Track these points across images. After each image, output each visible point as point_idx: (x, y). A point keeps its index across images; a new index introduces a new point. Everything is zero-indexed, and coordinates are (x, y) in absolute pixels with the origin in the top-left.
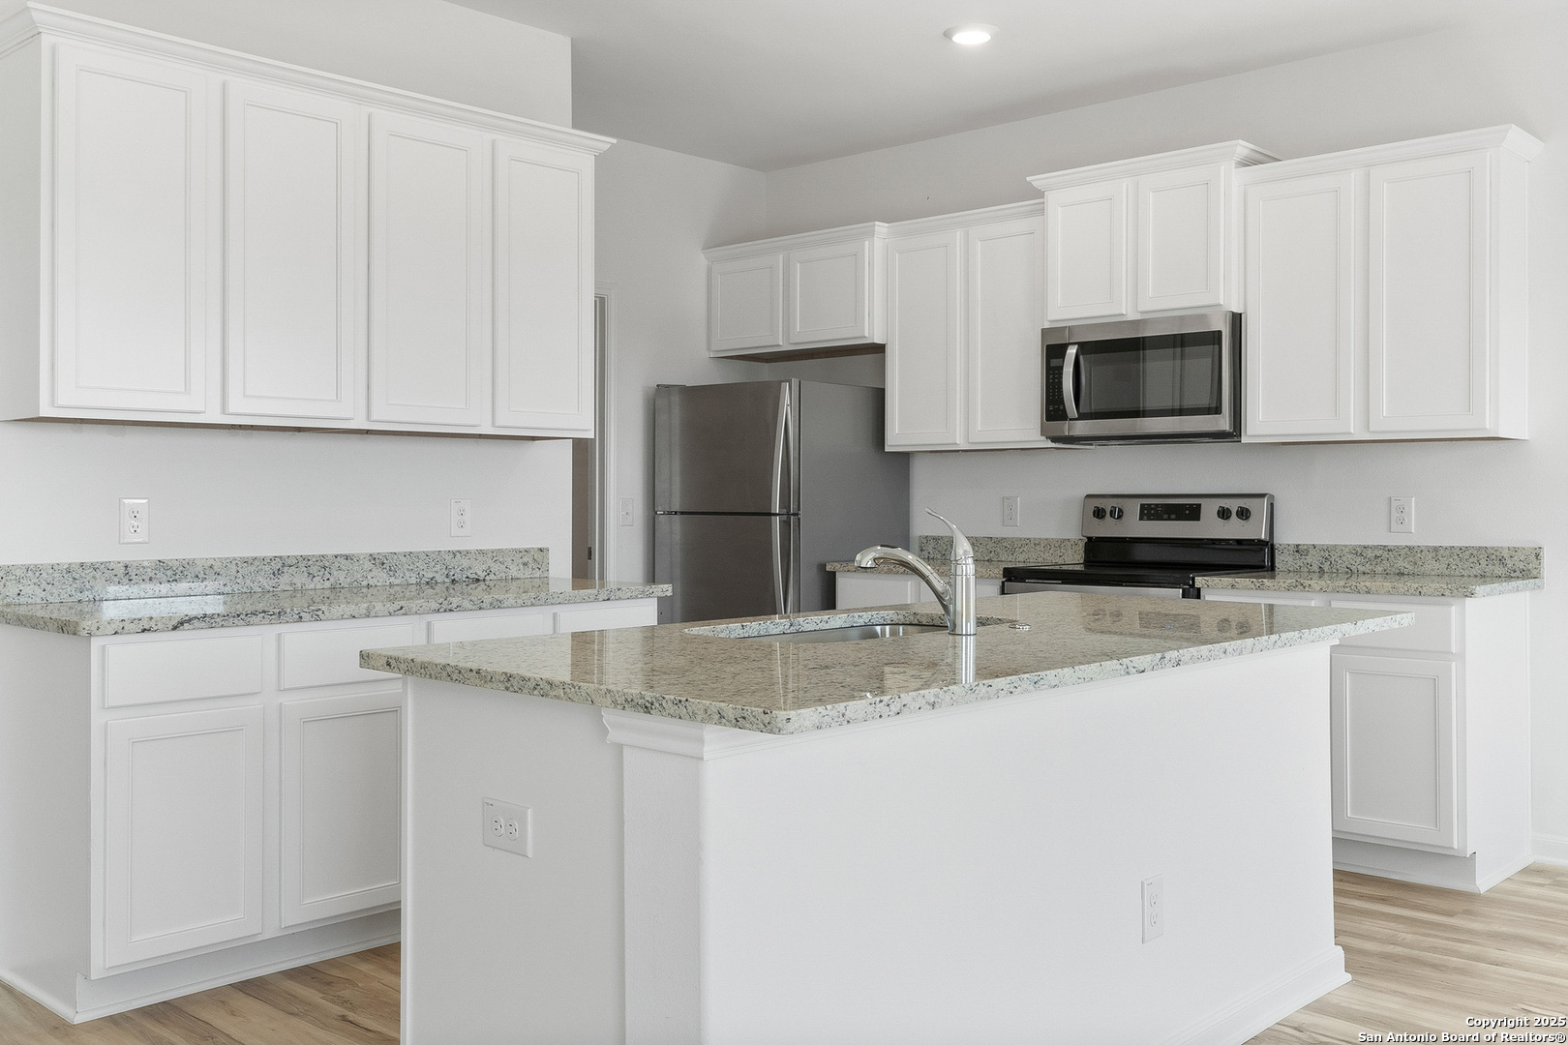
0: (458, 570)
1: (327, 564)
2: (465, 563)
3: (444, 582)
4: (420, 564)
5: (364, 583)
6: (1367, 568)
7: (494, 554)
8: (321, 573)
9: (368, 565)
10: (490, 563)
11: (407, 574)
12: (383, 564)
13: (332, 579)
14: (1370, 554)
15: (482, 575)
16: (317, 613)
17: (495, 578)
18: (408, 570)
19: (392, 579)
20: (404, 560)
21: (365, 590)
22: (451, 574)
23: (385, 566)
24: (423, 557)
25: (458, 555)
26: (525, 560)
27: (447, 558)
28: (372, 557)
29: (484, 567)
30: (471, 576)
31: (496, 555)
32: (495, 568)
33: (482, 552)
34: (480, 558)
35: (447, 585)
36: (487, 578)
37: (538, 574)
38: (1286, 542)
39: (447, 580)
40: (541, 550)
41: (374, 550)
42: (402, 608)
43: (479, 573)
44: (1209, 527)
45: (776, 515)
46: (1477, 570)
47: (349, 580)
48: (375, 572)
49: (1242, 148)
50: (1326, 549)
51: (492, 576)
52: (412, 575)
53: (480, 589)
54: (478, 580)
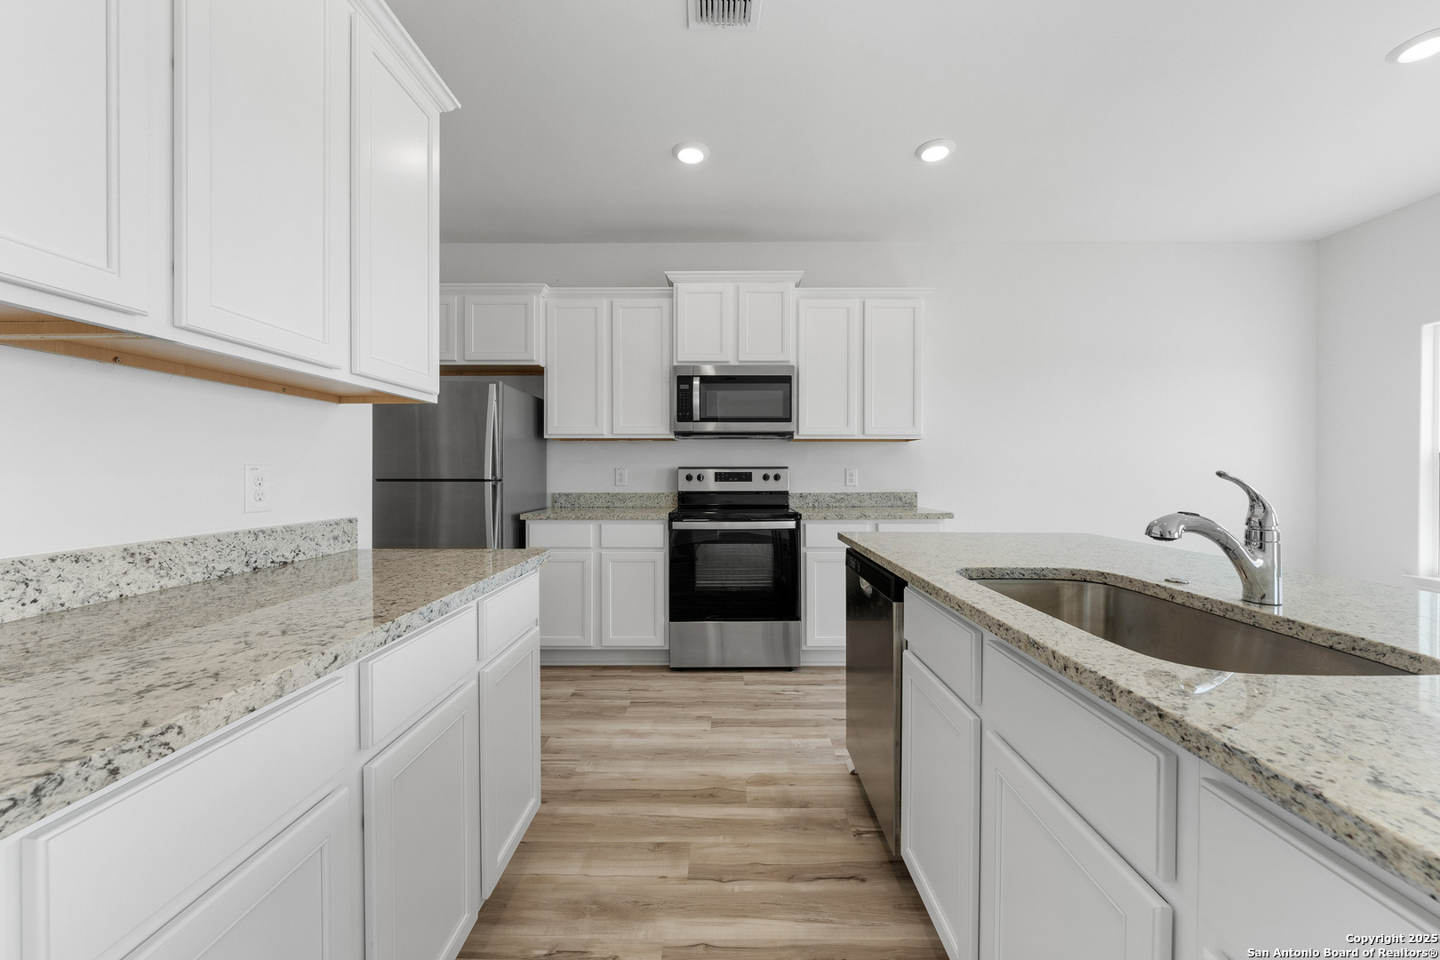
0: (261, 555)
1: (31, 575)
2: (270, 545)
3: (243, 573)
4: (210, 554)
5: (114, 595)
6: (837, 504)
7: (304, 530)
8: (17, 593)
9: (120, 565)
10: (299, 541)
11: (189, 570)
12: (148, 560)
13: (43, 601)
14: (839, 497)
15: (290, 557)
16: (163, 739)
17: (305, 558)
18: (190, 564)
19: (165, 582)
20: (183, 550)
21: (115, 607)
22: (253, 560)
23: (151, 563)
24: (213, 542)
25: (261, 535)
26: (335, 533)
27: (247, 541)
28: (129, 554)
29: (293, 547)
30: (277, 560)
31: (304, 531)
32: (304, 546)
33: (289, 529)
34: (288, 536)
35: (246, 576)
36: (296, 559)
37: (347, 547)
38: (794, 492)
39: (247, 570)
40: (350, 521)
41: (132, 539)
42: (336, 658)
43: (287, 555)
44: (757, 485)
45: (490, 481)
46: (889, 504)
47: (81, 595)
48: (134, 574)
49: (798, 274)
50: (816, 495)
51: (301, 557)
52: (197, 569)
53: (288, 572)
54: (285, 563)
